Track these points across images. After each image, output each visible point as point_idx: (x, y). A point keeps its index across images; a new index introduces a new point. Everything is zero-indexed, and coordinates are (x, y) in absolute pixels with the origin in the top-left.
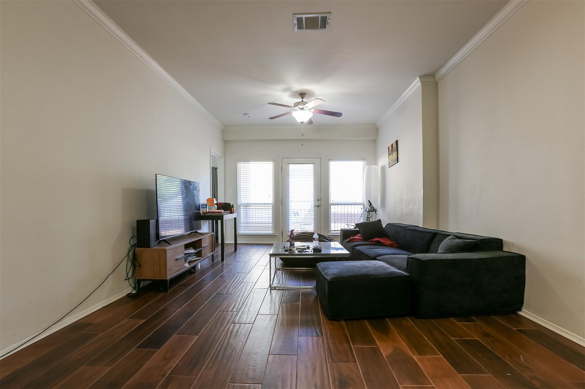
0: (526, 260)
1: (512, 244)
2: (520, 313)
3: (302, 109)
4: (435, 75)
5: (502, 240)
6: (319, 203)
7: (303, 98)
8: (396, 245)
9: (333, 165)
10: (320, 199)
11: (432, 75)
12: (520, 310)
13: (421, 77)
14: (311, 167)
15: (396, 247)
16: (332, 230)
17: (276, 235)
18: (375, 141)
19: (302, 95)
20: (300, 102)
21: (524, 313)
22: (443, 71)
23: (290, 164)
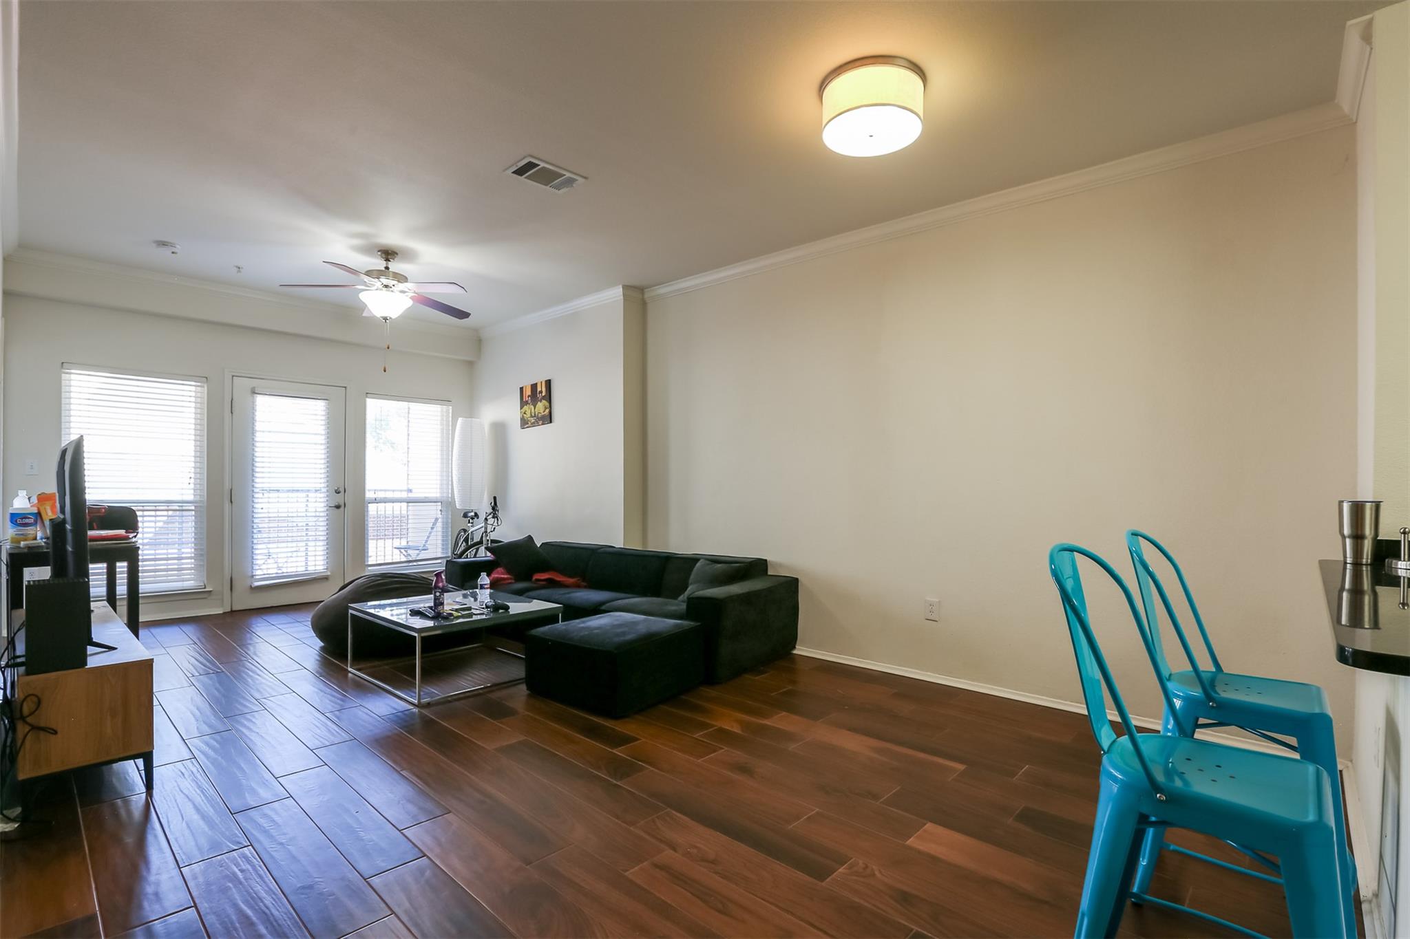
0: (799, 584)
1: (781, 565)
2: (795, 652)
3: (386, 286)
4: (646, 290)
5: (766, 560)
6: (339, 499)
7: (387, 260)
8: (584, 584)
9: (375, 408)
10: (342, 490)
11: (641, 290)
12: (794, 648)
13: (625, 287)
14: (319, 407)
15: (585, 587)
16: (370, 563)
17: (210, 592)
18: (470, 364)
19: (388, 254)
20: (382, 271)
21: (800, 650)
22: (662, 290)
23: (258, 395)
